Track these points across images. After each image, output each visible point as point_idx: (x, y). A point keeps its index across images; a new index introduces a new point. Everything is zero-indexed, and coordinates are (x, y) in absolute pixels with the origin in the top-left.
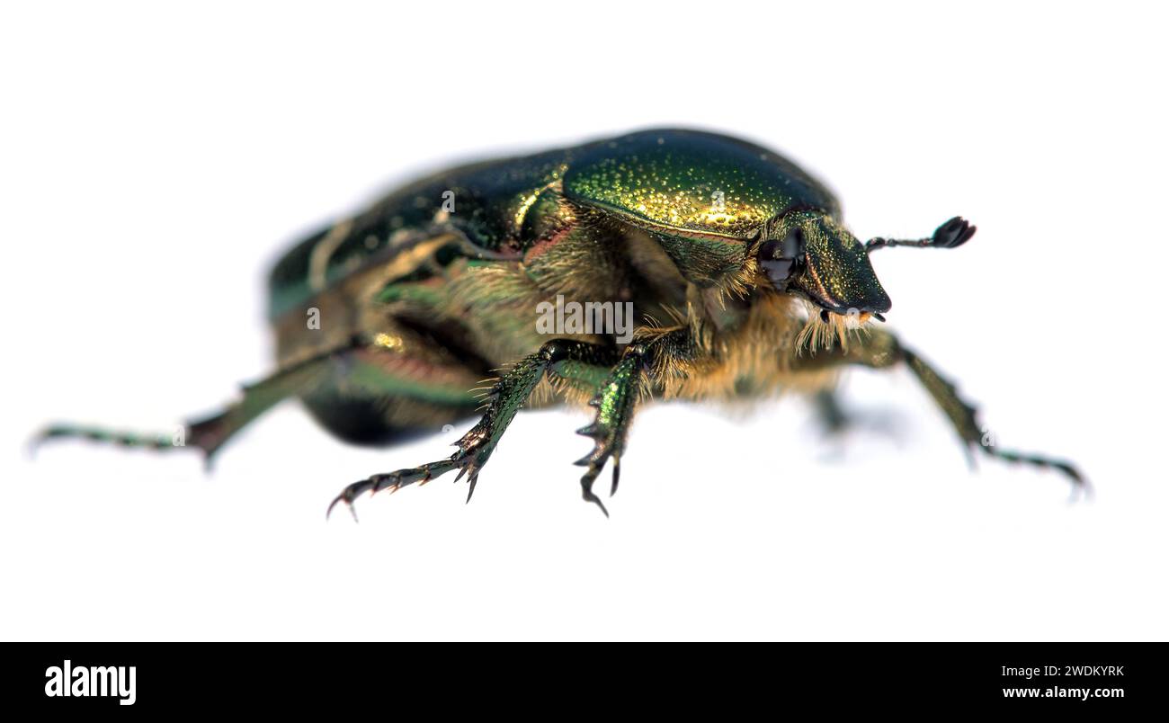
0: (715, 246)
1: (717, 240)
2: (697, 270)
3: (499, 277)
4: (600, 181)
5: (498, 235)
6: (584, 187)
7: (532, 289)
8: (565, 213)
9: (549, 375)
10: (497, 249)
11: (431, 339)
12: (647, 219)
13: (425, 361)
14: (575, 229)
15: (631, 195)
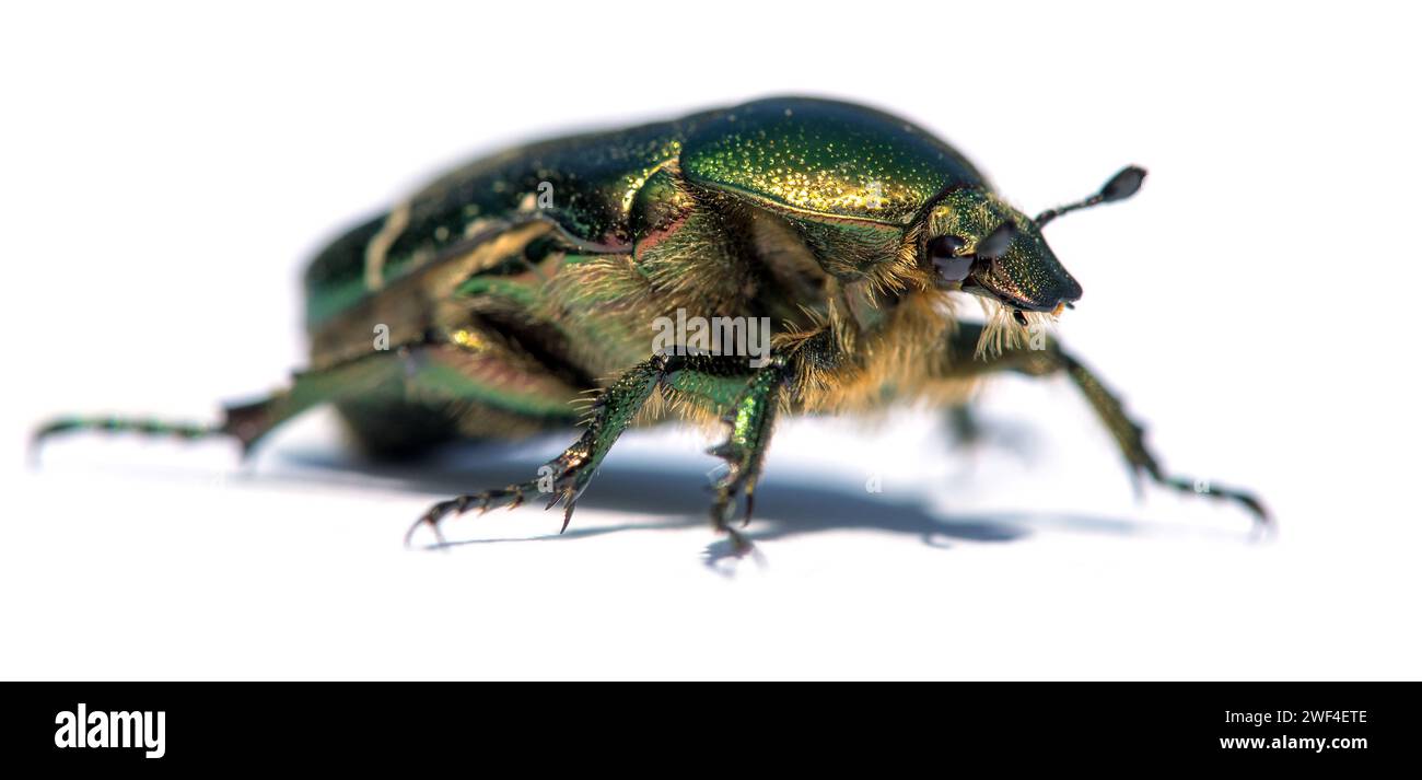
0: (864, 234)
1: (869, 226)
2: (844, 262)
3: (605, 273)
4: (725, 159)
5: (602, 225)
6: (709, 167)
7: (643, 286)
8: (680, 198)
9: (662, 388)
10: (601, 240)
11: (516, 343)
12: (787, 203)
13: (507, 368)
14: (695, 216)
15: (764, 176)
